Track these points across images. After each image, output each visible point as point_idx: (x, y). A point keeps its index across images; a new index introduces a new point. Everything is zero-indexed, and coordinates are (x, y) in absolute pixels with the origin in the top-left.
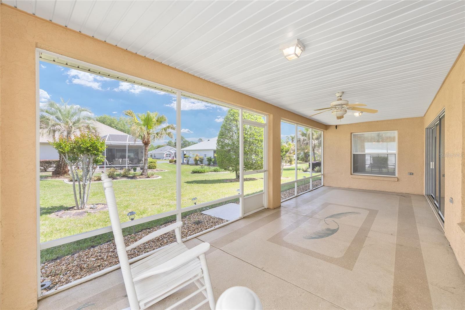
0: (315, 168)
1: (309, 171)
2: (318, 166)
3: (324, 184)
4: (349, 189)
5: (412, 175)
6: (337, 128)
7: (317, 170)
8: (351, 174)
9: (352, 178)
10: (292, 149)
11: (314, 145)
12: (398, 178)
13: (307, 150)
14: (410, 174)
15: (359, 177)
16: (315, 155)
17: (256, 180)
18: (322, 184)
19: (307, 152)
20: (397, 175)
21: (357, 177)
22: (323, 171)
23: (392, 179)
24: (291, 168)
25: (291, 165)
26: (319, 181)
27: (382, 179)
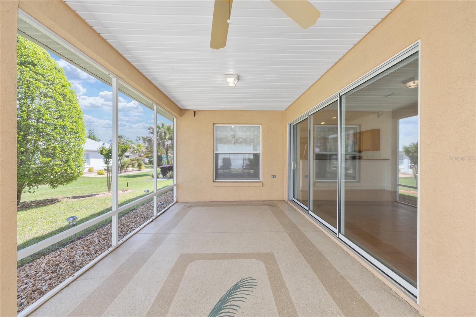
0: (168, 173)
1: (160, 177)
2: (171, 171)
3: (177, 199)
4: (211, 204)
5: (275, 178)
6: (196, 115)
7: (170, 175)
8: (214, 182)
9: (214, 187)
10: (142, 151)
11: (167, 146)
12: (262, 183)
13: (160, 153)
14: (273, 177)
15: (223, 184)
16: (169, 159)
17: (58, 201)
18: (175, 200)
19: (160, 155)
20: (261, 179)
21: (220, 184)
22: (177, 180)
23: (257, 185)
24: (140, 174)
25: (140, 170)
26: (171, 192)
27: (248, 185)
